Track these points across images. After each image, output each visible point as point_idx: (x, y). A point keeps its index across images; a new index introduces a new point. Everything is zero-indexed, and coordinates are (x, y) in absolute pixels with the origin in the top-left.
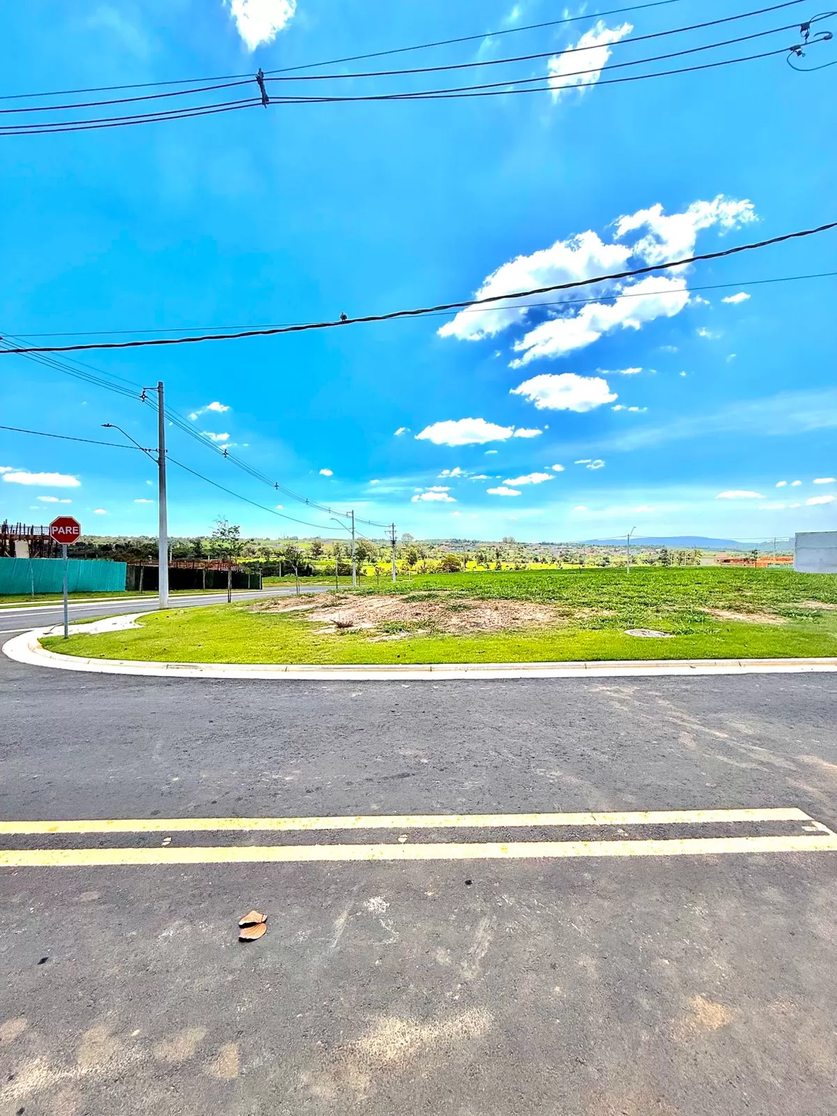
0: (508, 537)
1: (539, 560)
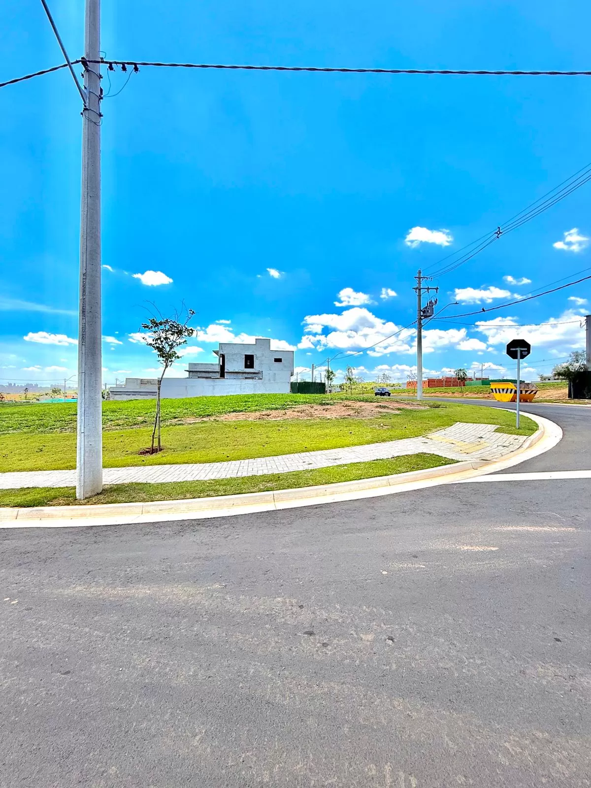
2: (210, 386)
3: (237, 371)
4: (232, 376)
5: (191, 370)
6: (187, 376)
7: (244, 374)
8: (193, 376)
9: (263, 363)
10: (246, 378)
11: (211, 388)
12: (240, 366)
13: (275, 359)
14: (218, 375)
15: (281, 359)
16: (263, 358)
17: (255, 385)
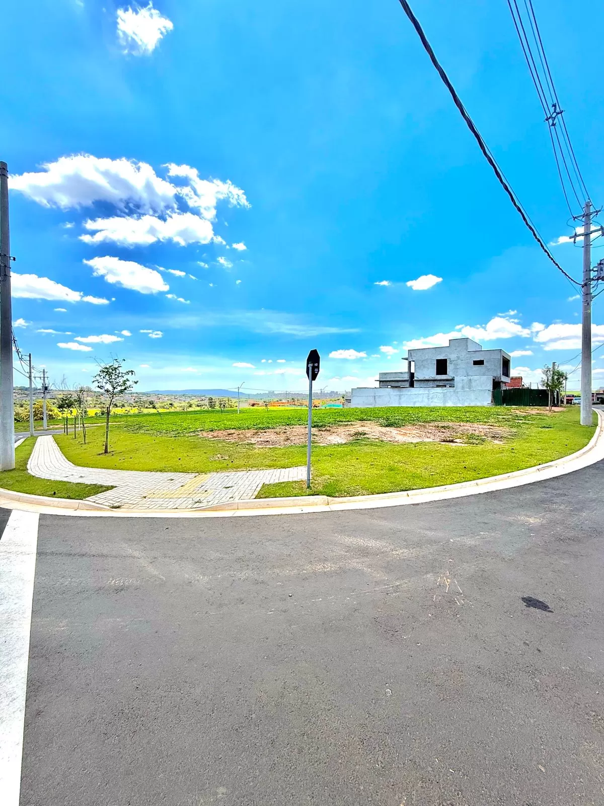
0: (85, 386)
1: (118, 406)
2: (396, 395)
3: (427, 378)
4: (422, 384)
5: (381, 379)
6: (378, 386)
7: (436, 382)
8: (383, 386)
9: (458, 367)
10: (438, 386)
11: (398, 398)
12: (430, 372)
13: (474, 361)
14: (407, 384)
15: (483, 361)
16: (459, 361)
17: (444, 394)
